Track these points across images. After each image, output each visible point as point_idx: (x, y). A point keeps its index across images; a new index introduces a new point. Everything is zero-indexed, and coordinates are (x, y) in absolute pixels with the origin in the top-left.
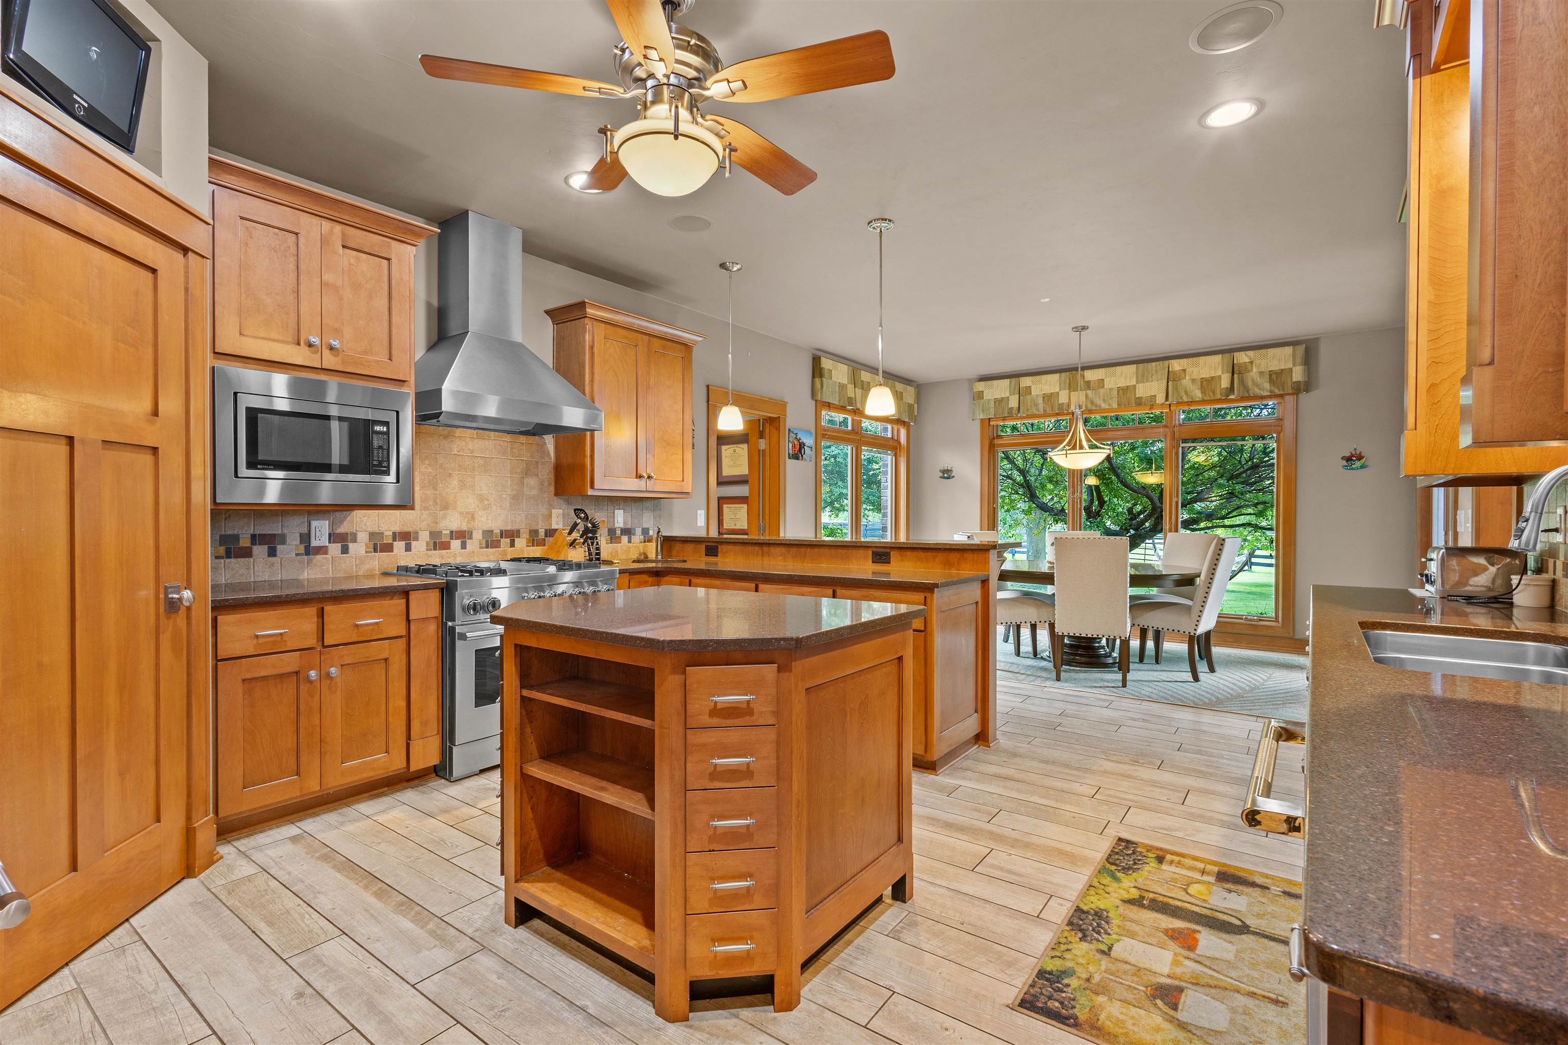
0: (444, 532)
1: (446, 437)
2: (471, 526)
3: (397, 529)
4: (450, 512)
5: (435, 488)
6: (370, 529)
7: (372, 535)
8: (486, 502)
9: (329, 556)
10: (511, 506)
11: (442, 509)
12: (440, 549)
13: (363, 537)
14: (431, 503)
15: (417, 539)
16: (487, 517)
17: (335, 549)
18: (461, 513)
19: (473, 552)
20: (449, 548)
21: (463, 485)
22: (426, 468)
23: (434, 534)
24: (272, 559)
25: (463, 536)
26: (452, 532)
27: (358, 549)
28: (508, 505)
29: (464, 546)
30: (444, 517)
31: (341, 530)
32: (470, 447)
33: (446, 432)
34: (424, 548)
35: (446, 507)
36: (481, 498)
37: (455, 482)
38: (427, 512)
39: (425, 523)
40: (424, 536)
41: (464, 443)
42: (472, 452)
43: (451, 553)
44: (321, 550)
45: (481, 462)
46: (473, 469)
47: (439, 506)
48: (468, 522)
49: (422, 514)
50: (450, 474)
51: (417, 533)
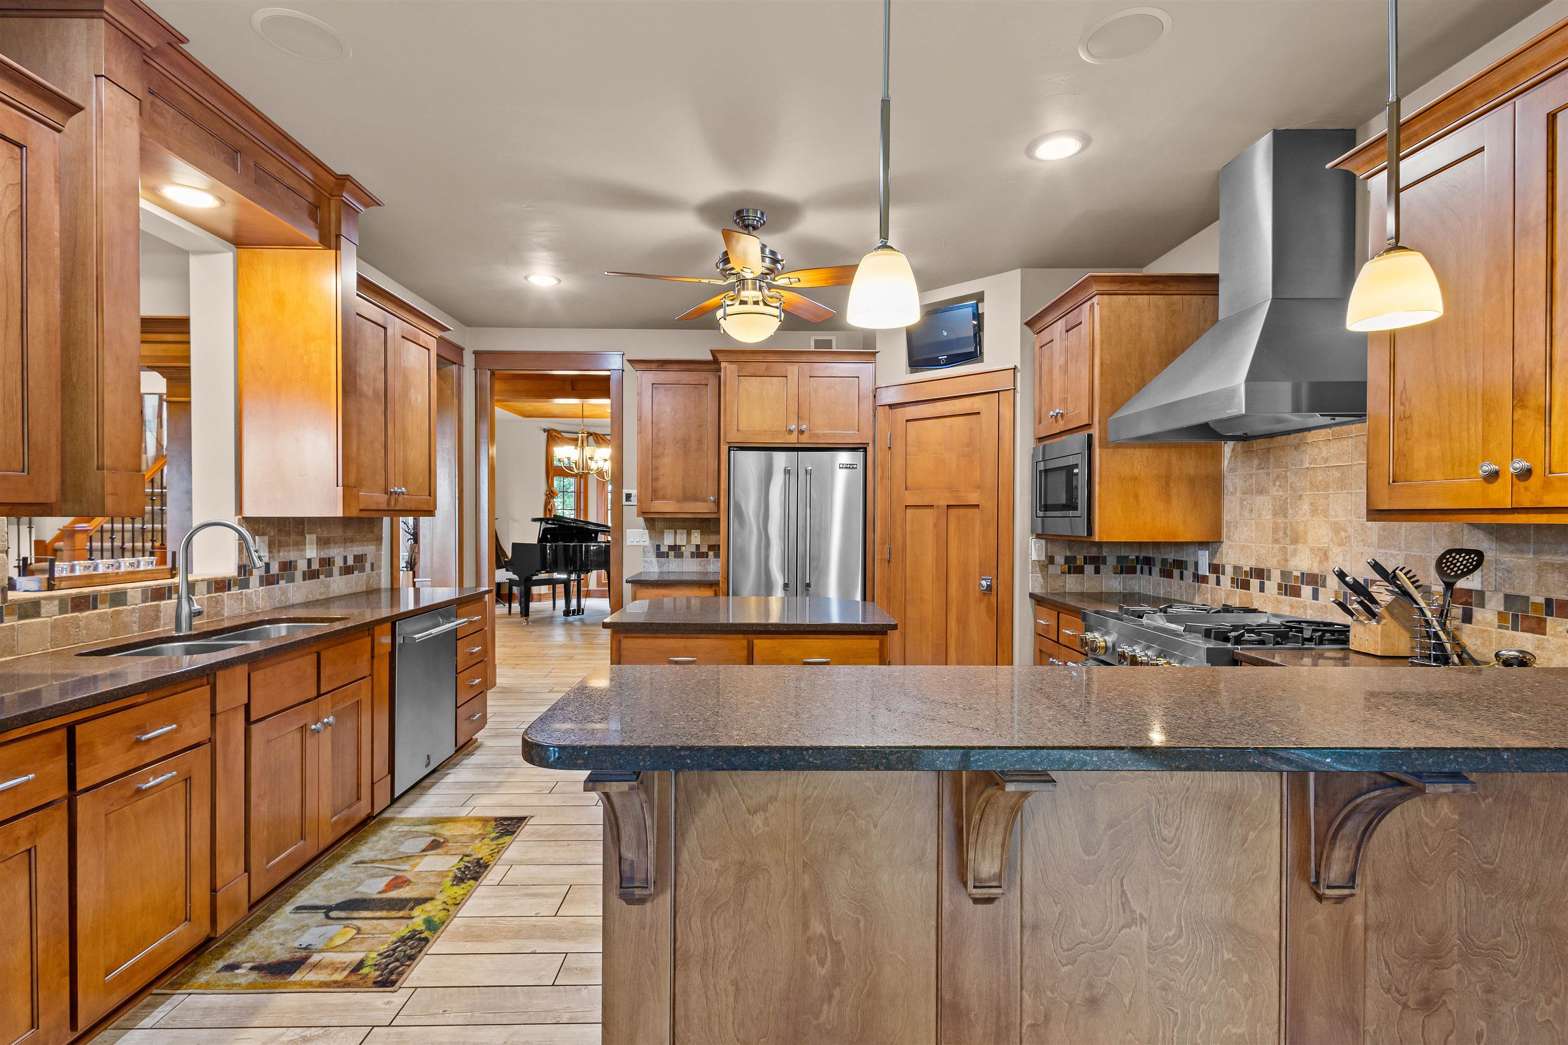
0: (1296, 573)
1: (1297, 447)
2: (1323, 569)
3: (1253, 563)
4: (1300, 546)
5: (1285, 516)
6: (1232, 563)
7: (1235, 568)
8: (1343, 534)
9: (1208, 586)
10: (1379, 542)
11: (1292, 543)
12: (1290, 595)
13: (1229, 570)
14: (1281, 534)
15: (1269, 579)
16: (1344, 556)
17: (1212, 577)
18: (1312, 550)
19: (1326, 606)
20: (1299, 595)
21: (1314, 512)
22: (1277, 491)
23: (1285, 574)
24: (1181, 582)
25: (1315, 580)
26: (1303, 574)
27: (1226, 580)
28: (1375, 539)
29: (1315, 596)
30: (1295, 553)
31: (1215, 562)
32: (1324, 454)
33: (1296, 441)
34: (1275, 590)
35: (1295, 541)
36: (1337, 529)
37: (1305, 507)
38: (1277, 546)
39: (1276, 559)
40: (1276, 576)
41: (1316, 451)
42: (1326, 460)
43: (1301, 602)
44: (1204, 579)
45: (1337, 474)
46: (1327, 487)
47: (1288, 539)
48: (1320, 562)
49: (1273, 548)
50: (1301, 496)
51: (1269, 571)
